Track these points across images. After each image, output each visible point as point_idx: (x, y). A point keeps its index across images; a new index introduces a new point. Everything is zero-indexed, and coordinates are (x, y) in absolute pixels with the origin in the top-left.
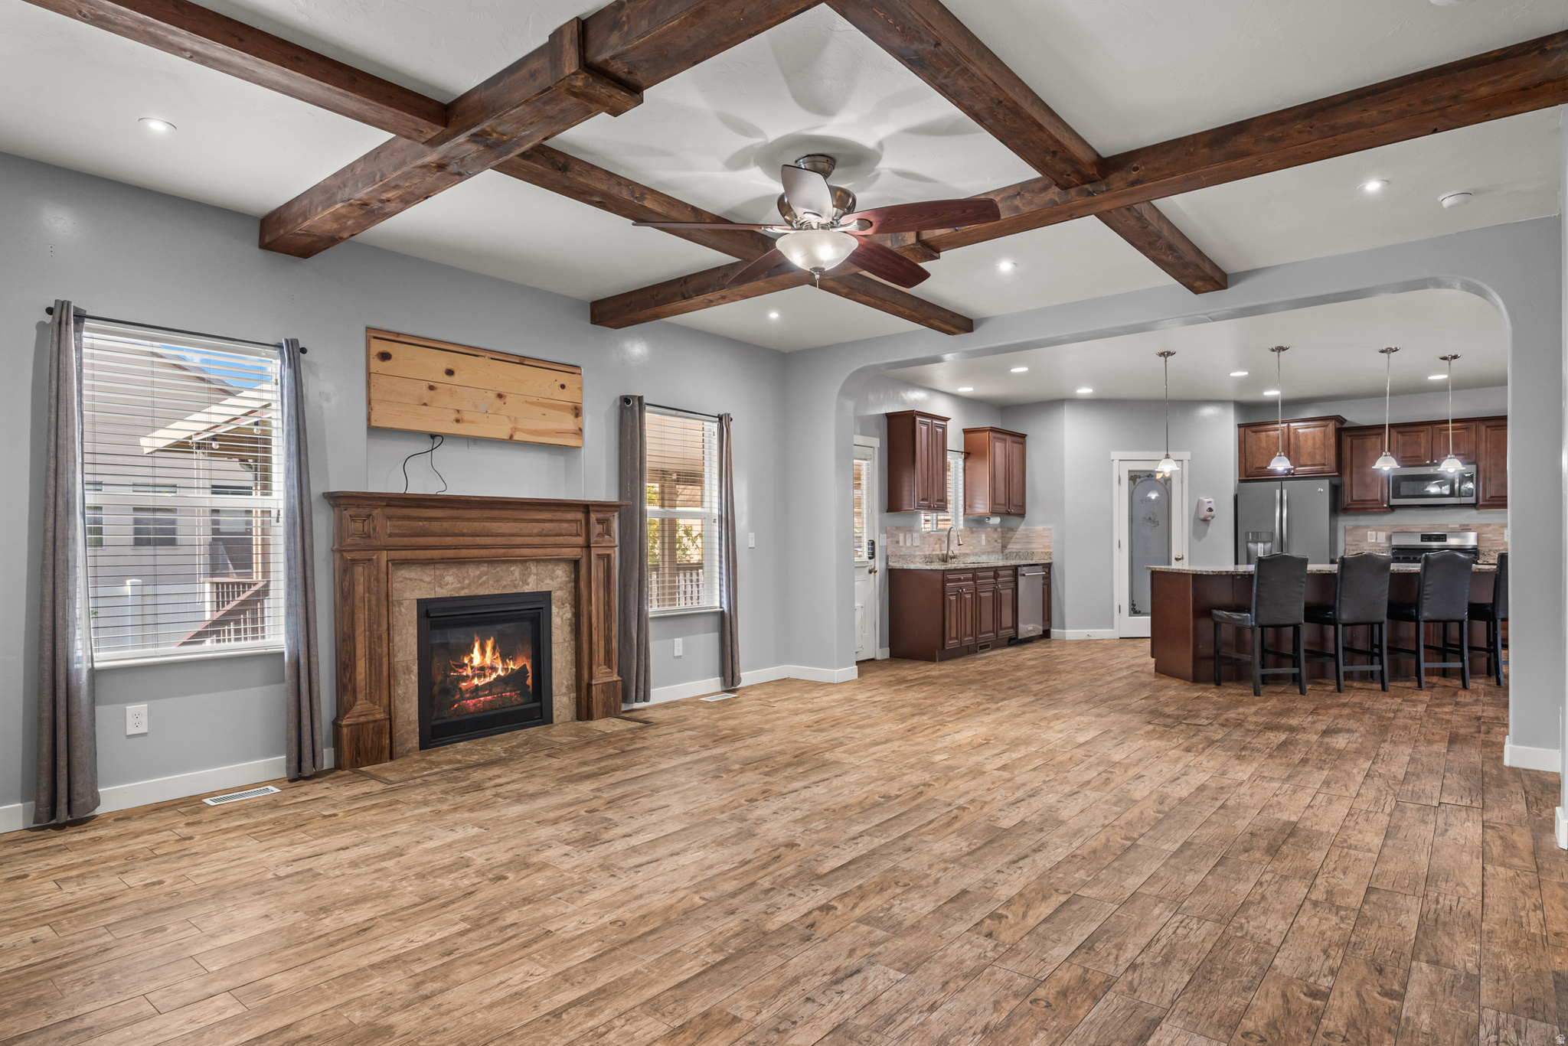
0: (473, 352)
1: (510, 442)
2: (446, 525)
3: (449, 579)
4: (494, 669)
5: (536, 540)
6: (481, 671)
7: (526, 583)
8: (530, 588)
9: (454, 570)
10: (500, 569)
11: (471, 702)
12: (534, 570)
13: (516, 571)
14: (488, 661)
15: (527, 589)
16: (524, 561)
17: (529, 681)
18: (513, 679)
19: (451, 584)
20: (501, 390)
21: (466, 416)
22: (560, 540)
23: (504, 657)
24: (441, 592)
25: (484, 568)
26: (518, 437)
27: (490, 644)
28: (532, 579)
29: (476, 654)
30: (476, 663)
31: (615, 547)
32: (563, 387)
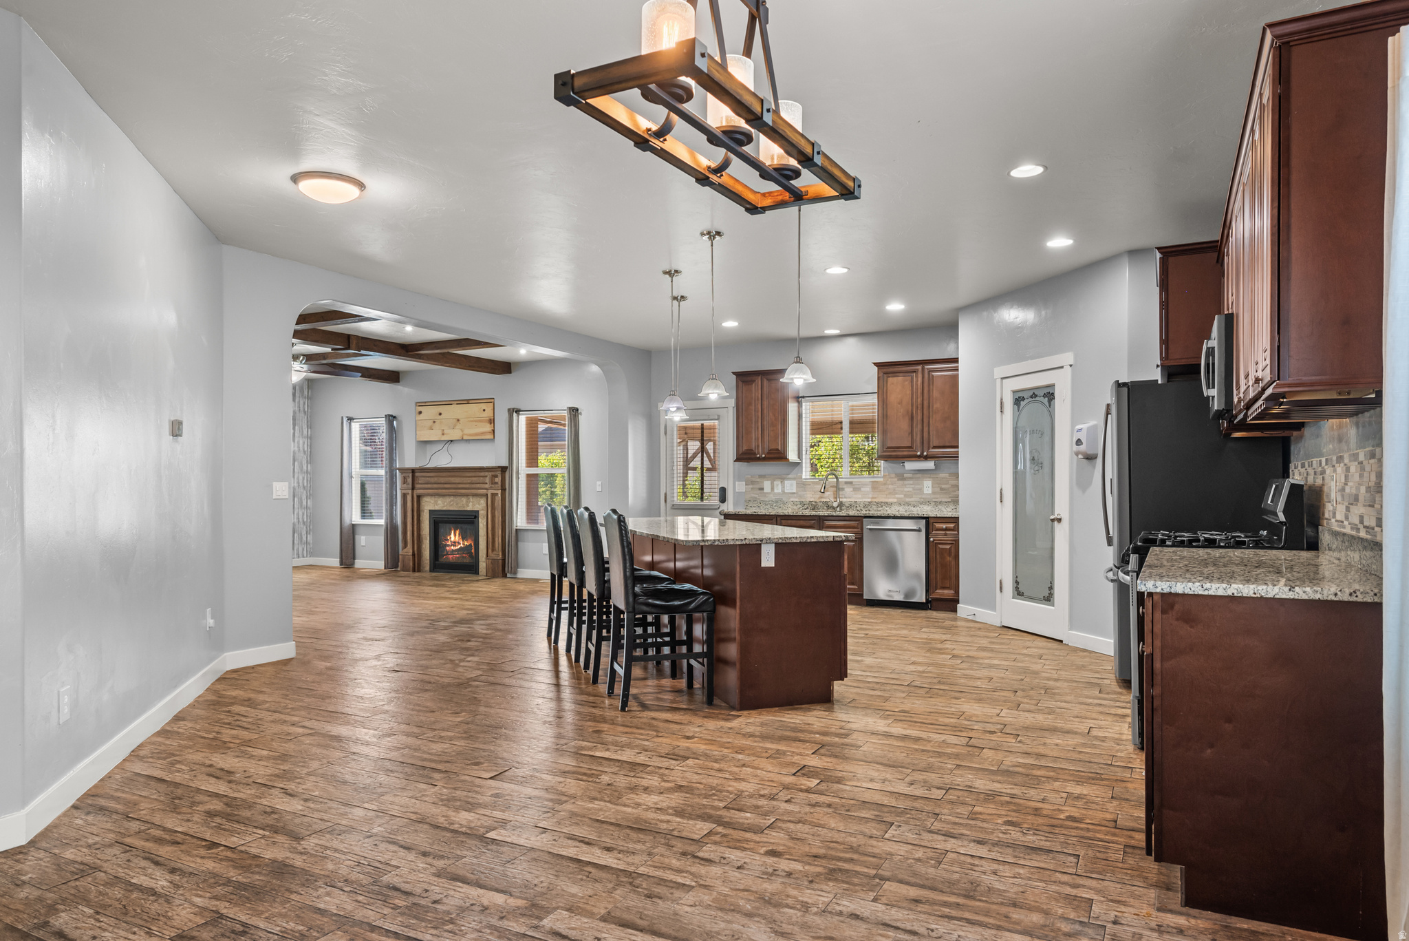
0: (449, 403)
1: (462, 440)
2: (436, 479)
3: (440, 502)
4: (459, 544)
5: (467, 486)
6: (454, 543)
7: (468, 506)
8: (469, 508)
9: (441, 499)
10: (458, 499)
11: (451, 556)
12: (471, 500)
13: (464, 500)
14: (457, 539)
15: (469, 509)
16: (467, 495)
17: (473, 551)
18: (467, 548)
19: (441, 504)
20: (458, 417)
21: (445, 432)
22: (478, 486)
23: (463, 539)
24: (437, 508)
25: (452, 498)
26: (465, 438)
27: (457, 532)
28: (471, 504)
29: (452, 536)
30: (453, 539)
31: (503, 490)
32: (484, 410)
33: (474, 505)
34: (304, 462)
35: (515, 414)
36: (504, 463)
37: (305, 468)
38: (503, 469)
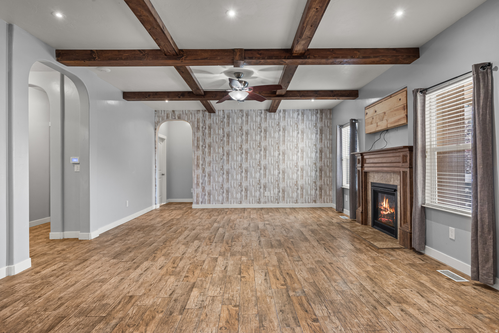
3: (376, 177)
4: (388, 210)
5: (389, 165)
6: (385, 209)
9: (377, 174)
10: (385, 175)
11: (383, 219)
12: (393, 176)
14: (387, 206)
15: (393, 183)
16: (390, 172)
17: (394, 218)
18: (392, 215)
20: (385, 111)
21: (378, 124)
22: (395, 164)
23: (390, 206)
24: (374, 181)
25: (382, 174)
27: (387, 200)
28: (391, 179)
29: (384, 203)
30: (384, 206)
31: (411, 167)
32: (400, 99)
33: (394, 180)
34: (328, 153)
35: (419, 95)
36: (412, 144)
37: (328, 156)
38: (411, 149)
